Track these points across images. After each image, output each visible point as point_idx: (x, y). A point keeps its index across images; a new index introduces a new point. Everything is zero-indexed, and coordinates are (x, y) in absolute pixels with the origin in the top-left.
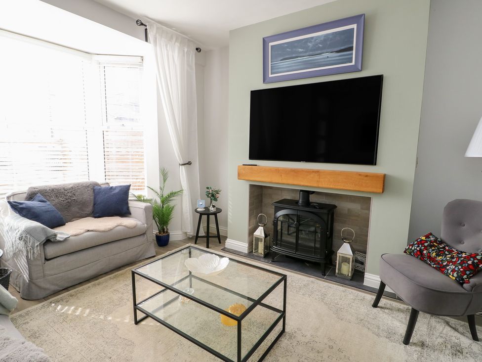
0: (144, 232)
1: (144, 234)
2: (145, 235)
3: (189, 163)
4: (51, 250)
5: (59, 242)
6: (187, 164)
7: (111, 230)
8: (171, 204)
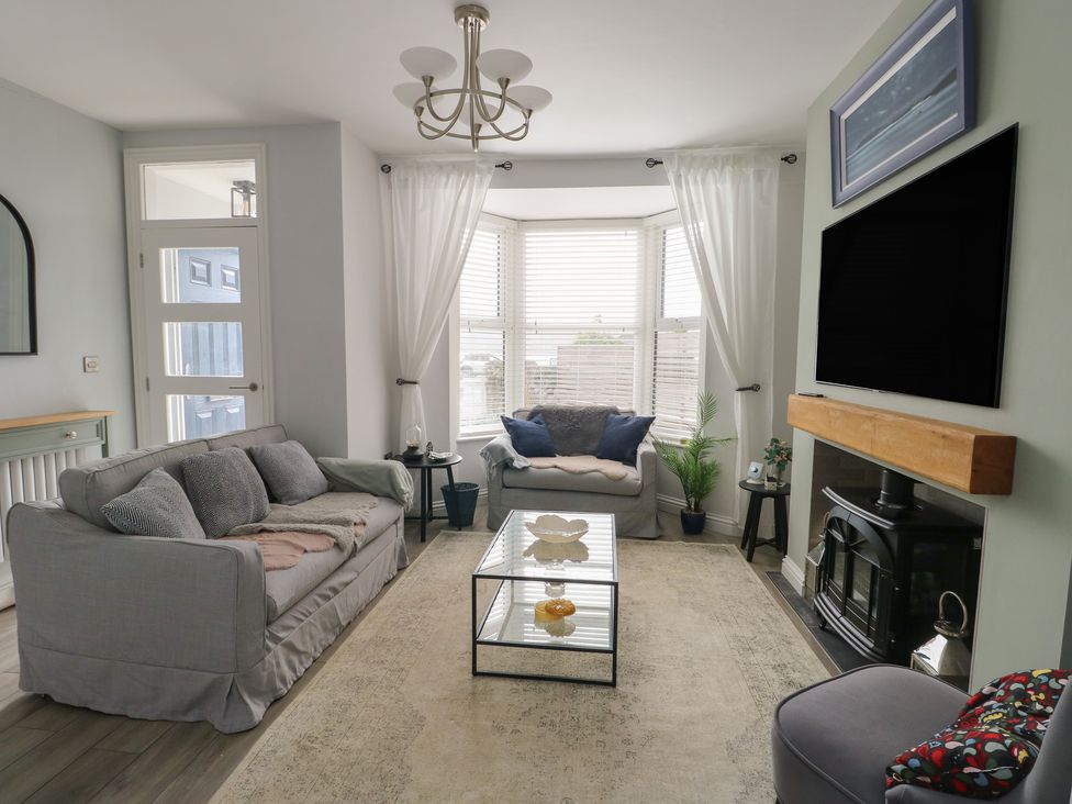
0: (637, 492)
1: (637, 496)
2: (639, 499)
3: (755, 388)
4: (508, 477)
5: (516, 469)
6: (751, 388)
7: (582, 473)
8: (708, 460)
